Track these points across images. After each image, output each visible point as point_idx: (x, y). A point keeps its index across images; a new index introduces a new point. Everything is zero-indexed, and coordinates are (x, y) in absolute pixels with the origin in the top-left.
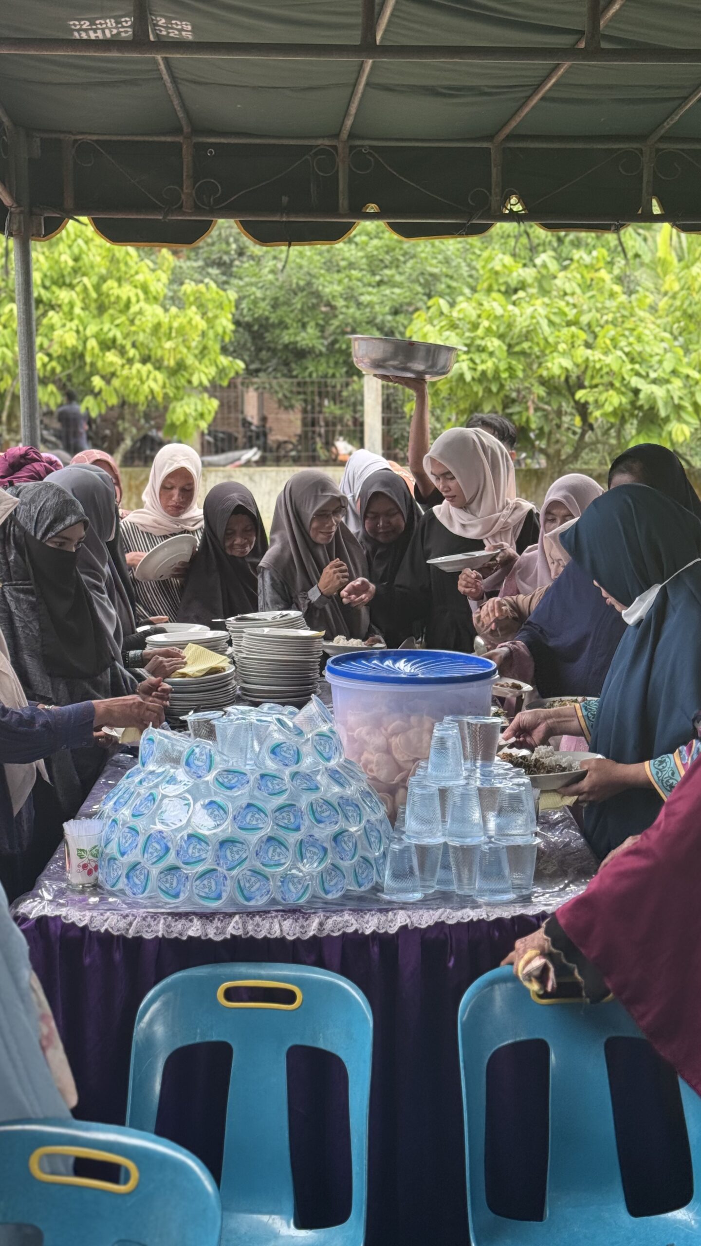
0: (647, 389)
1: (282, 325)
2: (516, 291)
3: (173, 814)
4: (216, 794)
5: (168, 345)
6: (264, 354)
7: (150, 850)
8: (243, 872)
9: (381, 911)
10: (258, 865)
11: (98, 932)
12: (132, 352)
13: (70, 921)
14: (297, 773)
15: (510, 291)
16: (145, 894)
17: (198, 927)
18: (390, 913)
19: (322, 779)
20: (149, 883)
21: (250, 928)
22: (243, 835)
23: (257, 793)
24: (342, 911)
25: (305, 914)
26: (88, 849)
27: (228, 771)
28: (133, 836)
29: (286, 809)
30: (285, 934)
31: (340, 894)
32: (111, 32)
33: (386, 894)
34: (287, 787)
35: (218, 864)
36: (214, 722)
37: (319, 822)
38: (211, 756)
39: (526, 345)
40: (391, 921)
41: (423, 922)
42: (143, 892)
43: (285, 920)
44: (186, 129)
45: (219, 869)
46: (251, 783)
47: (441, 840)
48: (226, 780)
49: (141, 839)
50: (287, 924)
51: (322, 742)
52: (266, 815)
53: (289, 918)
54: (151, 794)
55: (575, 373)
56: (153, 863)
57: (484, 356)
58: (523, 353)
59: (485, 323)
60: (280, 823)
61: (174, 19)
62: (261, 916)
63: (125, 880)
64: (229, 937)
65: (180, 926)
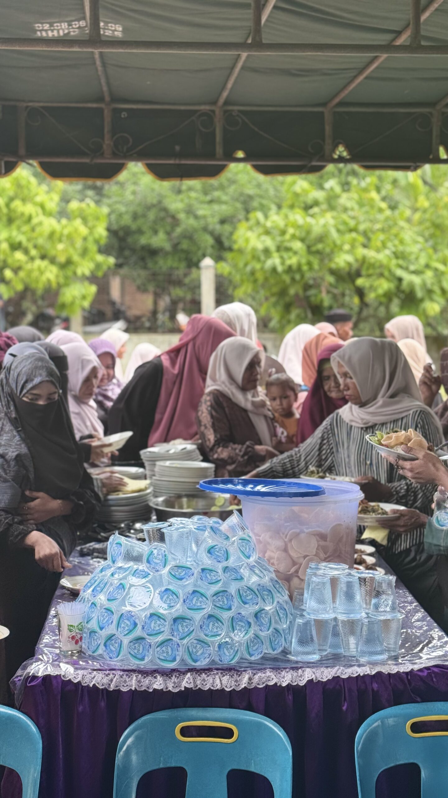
0: (407, 277)
1: (140, 232)
2: (311, 207)
3: (138, 598)
4: (169, 583)
5: (60, 247)
6: (127, 253)
7: (123, 625)
8: (191, 641)
9: (293, 669)
10: (203, 636)
11: (88, 686)
12: (33, 252)
13: (67, 679)
14: (227, 567)
15: (307, 208)
16: (118, 658)
17: (161, 682)
18: (300, 670)
19: (245, 572)
20: (122, 649)
21: (198, 682)
22: (190, 613)
23: (200, 582)
24: (265, 669)
25: (238, 671)
26: (76, 625)
27: (178, 567)
28: (108, 615)
29: (221, 594)
30: (224, 687)
31: (260, 656)
32: (64, 31)
33: (293, 656)
34: (221, 578)
35: (173, 635)
36: (164, 530)
37: (245, 603)
38: (165, 555)
39: (320, 246)
40: (301, 676)
41: (324, 677)
42: (117, 657)
43: (224, 676)
44: (107, 98)
45: (174, 639)
46: (195, 575)
47: (332, 616)
48: (177, 573)
49: (115, 618)
50: (225, 679)
51: (244, 544)
52: (207, 599)
53: (226, 674)
54: (121, 584)
55: (355, 266)
56: (125, 635)
57: (291, 254)
58: (318, 252)
59: (291, 231)
60: (218, 605)
61: (111, 23)
62: (206, 674)
63: (104, 648)
64: (183, 689)
65: (147, 681)
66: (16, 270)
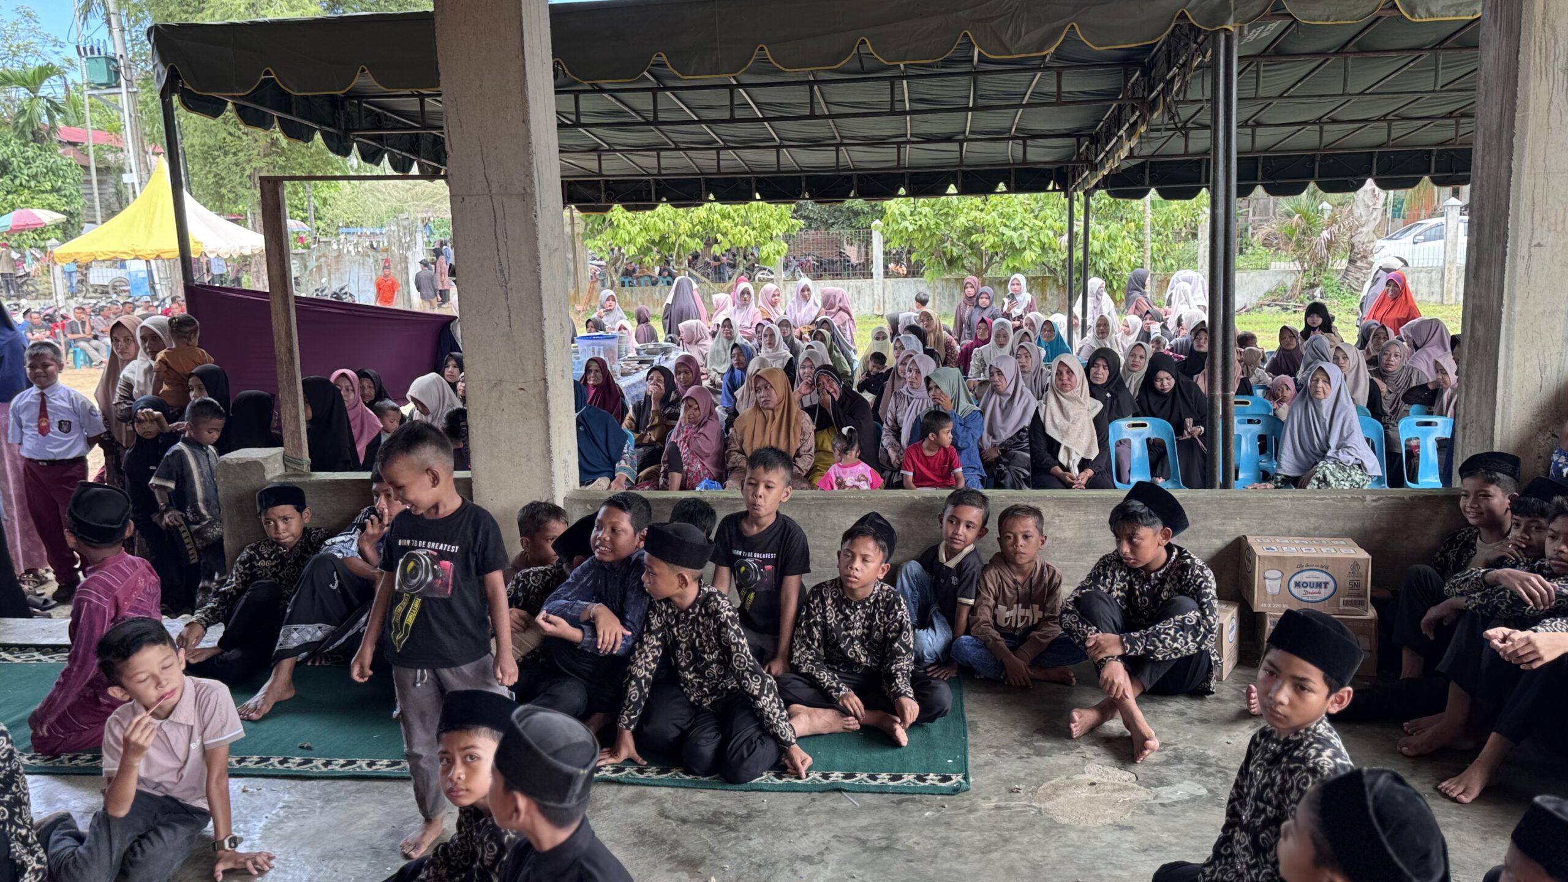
66: (725, 234)
